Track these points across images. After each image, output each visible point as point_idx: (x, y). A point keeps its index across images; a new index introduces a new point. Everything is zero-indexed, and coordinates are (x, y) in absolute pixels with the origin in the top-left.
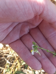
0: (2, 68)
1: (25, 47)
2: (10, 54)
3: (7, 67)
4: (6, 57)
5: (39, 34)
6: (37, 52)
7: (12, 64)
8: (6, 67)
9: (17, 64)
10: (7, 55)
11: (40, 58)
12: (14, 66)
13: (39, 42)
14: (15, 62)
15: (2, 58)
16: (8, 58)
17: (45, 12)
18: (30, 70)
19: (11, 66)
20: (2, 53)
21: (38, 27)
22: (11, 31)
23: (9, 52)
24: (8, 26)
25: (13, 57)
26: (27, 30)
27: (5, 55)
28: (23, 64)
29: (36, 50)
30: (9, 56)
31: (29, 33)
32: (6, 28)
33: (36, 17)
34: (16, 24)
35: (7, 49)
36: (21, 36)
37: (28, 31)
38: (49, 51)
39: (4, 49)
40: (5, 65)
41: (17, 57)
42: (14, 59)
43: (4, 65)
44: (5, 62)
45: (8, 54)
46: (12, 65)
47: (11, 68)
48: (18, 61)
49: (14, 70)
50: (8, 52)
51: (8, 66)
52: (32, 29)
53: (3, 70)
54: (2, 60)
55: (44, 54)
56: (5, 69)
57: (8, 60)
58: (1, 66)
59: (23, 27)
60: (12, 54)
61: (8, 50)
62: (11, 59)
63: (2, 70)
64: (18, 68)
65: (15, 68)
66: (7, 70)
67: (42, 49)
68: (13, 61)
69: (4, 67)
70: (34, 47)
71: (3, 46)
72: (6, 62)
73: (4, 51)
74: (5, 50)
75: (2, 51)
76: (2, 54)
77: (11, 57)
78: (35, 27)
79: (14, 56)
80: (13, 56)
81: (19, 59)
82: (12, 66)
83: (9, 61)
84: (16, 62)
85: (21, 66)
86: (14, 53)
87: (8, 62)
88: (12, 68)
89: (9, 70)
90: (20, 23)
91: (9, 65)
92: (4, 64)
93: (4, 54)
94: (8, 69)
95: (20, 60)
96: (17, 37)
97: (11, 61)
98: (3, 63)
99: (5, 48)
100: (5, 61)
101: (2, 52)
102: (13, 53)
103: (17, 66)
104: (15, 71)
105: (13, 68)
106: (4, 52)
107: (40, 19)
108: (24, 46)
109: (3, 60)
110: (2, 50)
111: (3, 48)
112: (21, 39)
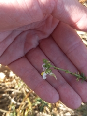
0: (5, 111)
1: (32, 67)
2: (17, 89)
3: (12, 110)
4: (10, 93)
5: (53, 47)
6: (51, 74)
7: (19, 104)
8: (10, 109)
9: (27, 104)
10: (12, 90)
12: (23, 108)
13: (54, 59)
14: (24, 101)
15: (4, 95)
16: (14, 95)
18: (48, 113)
19: (17, 107)
20: (4, 88)
22: (10, 44)
23: (14, 85)
24: (6, 36)
25: (20, 94)
27: (8, 90)
28: (36, 105)
30: (14, 92)
35: (11, 81)
37: (37, 44)
38: (69, 72)
39: (7, 82)
40: (9, 107)
41: (27, 93)
42: (22, 96)
43: (7, 106)
44: (8, 102)
45: (13, 88)
46: (19, 106)
47: (18, 110)
48: (28, 99)
49: (22, 113)
50: (13, 86)
51: (13, 108)
52: (43, 40)
53: (6, 114)
54: (3, 98)
56: (9, 112)
58: (3, 108)
59: (29, 37)
60: (19, 89)
62: (18, 97)
63: (4, 114)
64: (29, 110)
65: (24, 110)
66: (11, 114)
67: (58, 68)
68: (21, 99)
69: (7, 110)
71: (5, 76)
72: (10, 101)
73: (7, 84)
74: (9, 83)
75: (3, 84)
77: (17, 93)
79: (22, 91)
80: (20, 92)
81: (29, 96)
82: (20, 108)
83: (15, 99)
84: (26, 102)
85: (34, 108)
86: (22, 87)
87: (13, 101)
88: (20, 111)
89: (15, 114)
91: (15, 106)
92: (7, 104)
93: (7, 88)
94: (13, 113)
95: (31, 98)
97: (18, 100)
98: (6, 102)
99: (7, 80)
101: (4, 86)
102: (20, 87)
103: (28, 108)
104: (24, 114)
105: (21, 111)
106: (7, 86)
109: (6, 99)
110: (4, 82)
111: (5, 80)
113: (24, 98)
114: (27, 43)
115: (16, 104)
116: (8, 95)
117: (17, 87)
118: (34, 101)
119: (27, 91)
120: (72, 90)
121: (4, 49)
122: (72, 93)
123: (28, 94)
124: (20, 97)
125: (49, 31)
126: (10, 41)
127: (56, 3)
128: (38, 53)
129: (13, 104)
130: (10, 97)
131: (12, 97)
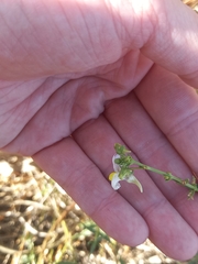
0: (9, 251)
1: (89, 163)
2: (38, 201)
3: (25, 248)
4: (22, 209)
6: (132, 179)
7: (42, 234)
8: (21, 246)
9: (61, 235)
10: (27, 202)
11: (141, 204)
12: (51, 244)
13: (139, 146)
14: (55, 229)
15: (9, 213)
16: (31, 215)
17: (159, 37)
18: (108, 256)
19: (39, 241)
20: (8, 198)
21: (134, 95)
23: (33, 191)
24: (32, 91)
25: (46, 212)
26: (95, 105)
27: (18, 202)
28: (82, 237)
29: (126, 173)
30: (32, 207)
31: (104, 115)
32: (23, 98)
33: (126, 58)
34: (57, 84)
35: (25, 182)
36: (75, 127)
37: (101, 109)
38: (172, 177)
39: (16, 183)
40: (19, 241)
41: (61, 209)
42: (50, 217)
43: (16, 238)
44: (18, 230)
45: (30, 199)
46: (43, 239)
47: (39, 249)
48: (63, 223)
49: (50, 256)
50: (30, 194)
51: (29, 243)
52: (115, 101)
53: (11, 257)
54: (6, 220)
55: (156, 190)
56: (20, 253)
57: (30, 221)
58: (6, 244)
59: (83, 93)
60: (43, 201)
61: (28, 185)
62: (42, 218)
63: (8, 256)
64: (65, 250)
65: (55, 249)
66: (25, 257)
67: (149, 168)
68: (49, 224)
69: (16, 247)
70: (120, 162)
71: (12, 170)
72: (22, 228)
73: (14, 188)
74: (21, 186)
75: (7, 189)
76: (10, 201)
77: (39, 210)
78: (124, 93)
79: (51, 206)
80: (46, 208)
81: (67, 217)
82: (45, 243)
83: (34, 224)
84: (59, 230)
85: (77, 244)
86: (51, 195)
87: (28, 228)
88: (44, 250)
89: (33, 257)
90: (71, 81)
91: (35, 239)
92: (15, 234)
93: (15, 199)
94: (28, 254)
95: (71, 221)
96: (62, 129)
97: (42, 226)
98: (12, 231)
99: (18, 179)
100: (18, 224)
101: (10, 193)
102: (47, 196)
103: (63, 244)
104: (53, 259)
105: (46, 251)
106: (16, 193)
107: (140, 63)
108: (87, 159)
109: (12, 222)
110: (9, 185)
111: (10, 179)
112: (74, 136)
113: (55, 222)
114: (77, 107)
115: (37, 236)
116: (17, 214)
117: (38, 195)
118: (77, 228)
119: (63, 205)
120: (178, 218)
121: (26, 120)
122: (179, 224)
123: (64, 213)
124: (44, 220)
125: (130, 83)
126: (40, 101)
127: (154, 27)
128: (102, 130)
129: (30, 235)
130: (22, 219)
131: (26, 219)
